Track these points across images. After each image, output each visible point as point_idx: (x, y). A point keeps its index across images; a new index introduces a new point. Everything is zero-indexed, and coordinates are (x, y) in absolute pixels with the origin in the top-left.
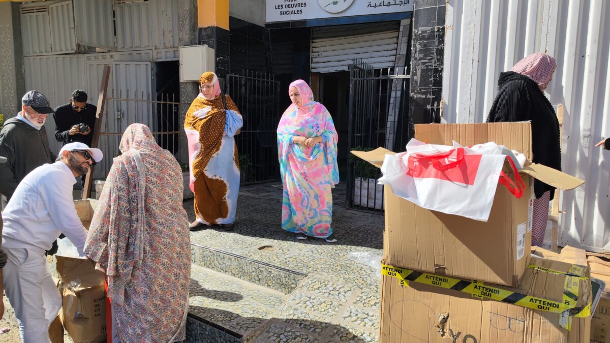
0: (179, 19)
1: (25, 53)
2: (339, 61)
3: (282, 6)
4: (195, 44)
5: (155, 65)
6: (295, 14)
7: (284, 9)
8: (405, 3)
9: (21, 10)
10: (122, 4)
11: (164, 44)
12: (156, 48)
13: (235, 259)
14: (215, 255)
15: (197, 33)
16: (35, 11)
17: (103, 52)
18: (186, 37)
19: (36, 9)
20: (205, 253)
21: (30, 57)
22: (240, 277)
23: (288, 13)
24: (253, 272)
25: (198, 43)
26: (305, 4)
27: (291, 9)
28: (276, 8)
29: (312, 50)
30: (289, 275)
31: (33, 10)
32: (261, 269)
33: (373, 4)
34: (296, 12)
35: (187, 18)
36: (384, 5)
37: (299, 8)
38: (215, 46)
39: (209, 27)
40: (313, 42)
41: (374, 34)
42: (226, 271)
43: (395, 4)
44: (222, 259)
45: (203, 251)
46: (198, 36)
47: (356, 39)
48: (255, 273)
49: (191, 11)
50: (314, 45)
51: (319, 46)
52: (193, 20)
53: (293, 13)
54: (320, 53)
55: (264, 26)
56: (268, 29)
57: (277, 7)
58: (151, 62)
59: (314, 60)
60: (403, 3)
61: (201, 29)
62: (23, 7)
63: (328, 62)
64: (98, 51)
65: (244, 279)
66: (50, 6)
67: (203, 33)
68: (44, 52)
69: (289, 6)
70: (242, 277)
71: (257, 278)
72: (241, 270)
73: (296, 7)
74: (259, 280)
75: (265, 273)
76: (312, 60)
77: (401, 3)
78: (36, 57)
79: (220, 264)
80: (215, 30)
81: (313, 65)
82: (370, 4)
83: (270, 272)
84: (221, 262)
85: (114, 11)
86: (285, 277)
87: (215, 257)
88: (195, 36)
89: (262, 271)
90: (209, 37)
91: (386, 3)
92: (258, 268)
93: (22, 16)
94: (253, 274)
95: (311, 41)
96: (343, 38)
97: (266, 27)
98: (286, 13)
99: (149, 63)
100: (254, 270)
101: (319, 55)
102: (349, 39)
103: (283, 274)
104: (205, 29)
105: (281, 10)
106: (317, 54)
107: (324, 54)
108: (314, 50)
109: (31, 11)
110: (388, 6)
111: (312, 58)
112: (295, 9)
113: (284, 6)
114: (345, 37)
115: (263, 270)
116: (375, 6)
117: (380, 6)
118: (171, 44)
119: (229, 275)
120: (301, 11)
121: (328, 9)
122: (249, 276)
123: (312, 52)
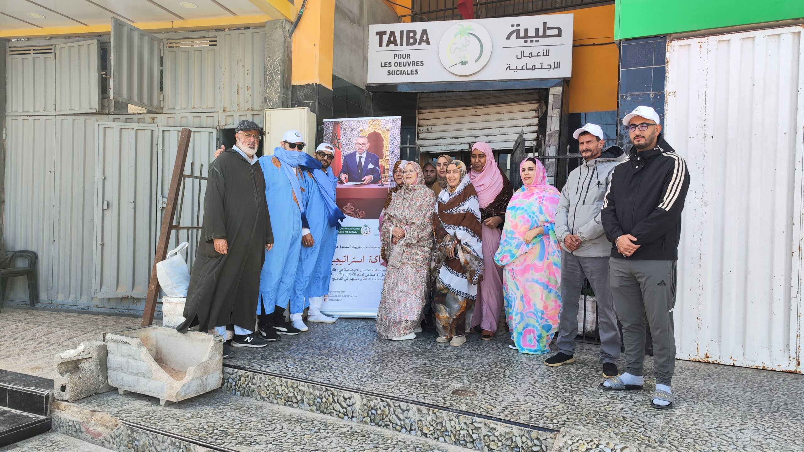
0: (265, 72)
1: (9, 111)
2: (457, 138)
3: (390, 63)
4: (288, 106)
5: (221, 133)
6: (408, 74)
7: (393, 68)
8: (554, 68)
9: (8, 50)
10: (175, 49)
11: (238, 105)
12: (224, 111)
13: (429, 410)
14: (392, 405)
15: (290, 92)
16: (32, 52)
17: (140, 114)
18: (276, 97)
19: (34, 50)
20: (372, 404)
21: (17, 118)
22: (438, 439)
23: (398, 73)
24: (462, 429)
25: (290, 105)
26: (422, 62)
27: (402, 68)
28: (382, 67)
29: (419, 123)
30: (529, 432)
31: (30, 50)
32: (477, 425)
33: (513, 67)
34: (409, 72)
35: (278, 70)
36: (527, 69)
37: (415, 68)
38: (317, 110)
39: (309, 84)
40: (419, 113)
41: (504, 105)
42: (411, 430)
43: (542, 68)
44: (404, 411)
45: (369, 401)
46: (291, 96)
47: (480, 110)
48: (465, 432)
49: (284, 62)
50: (421, 116)
51: (428, 118)
52: (287, 74)
53: (404, 72)
54: (429, 128)
55: (364, 88)
56: (371, 93)
57: (383, 65)
58: (217, 130)
59: (421, 136)
60: (553, 67)
61: (295, 87)
62: (11, 45)
63: (442, 138)
64: (132, 112)
65: (445, 441)
66: (58, 47)
67: (299, 93)
68: (42, 110)
69: (400, 64)
70: (441, 439)
71: (469, 439)
72: (439, 427)
73: (409, 65)
74: (472, 442)
75: (484, 431)
76: (418, 136)
77: (549, 67)
78: (29, 118)
79: (400, 419)
80: (317, 89)
81: (419, 143)
82: (509, 67)
83: (494, 429)
84: (401, 417)
85: (162, 58)
86: (521, 436)
87: (392, 410)
88: (288, 95)
89: (480, 428)
90: (308, 97)
91: (530, 67)
92: (472, 424)
93: (9, 58)
94: (462, 432)
95: (417, 111)
96: (462, 108)
97: (366, 89)
98: (396, 73)
99: (215, 131)
100: (464, 427)
101: (428, 129)
102: (472, 111)
103: (516, 430)
104: (303, 86)
105: (388, 69)
106: (425, 128)
107: (435, 128)
108: (421, 122)
109: (24, 52)
110: (533, 70)
111: (418, 133)
112: (407, 68)
113: (393, 64)
114: (465, 108)
115: (482, 425)
116: (516, 69)
117: (522, 69)
118: (249, 105)
119: (417, 435)
120: (416, 71)
121: (454, 70)
122: (455, 436)
123: (418, 126)
